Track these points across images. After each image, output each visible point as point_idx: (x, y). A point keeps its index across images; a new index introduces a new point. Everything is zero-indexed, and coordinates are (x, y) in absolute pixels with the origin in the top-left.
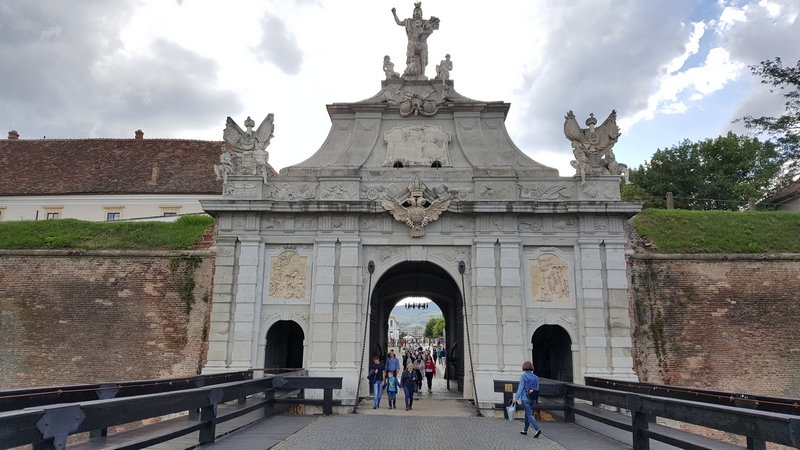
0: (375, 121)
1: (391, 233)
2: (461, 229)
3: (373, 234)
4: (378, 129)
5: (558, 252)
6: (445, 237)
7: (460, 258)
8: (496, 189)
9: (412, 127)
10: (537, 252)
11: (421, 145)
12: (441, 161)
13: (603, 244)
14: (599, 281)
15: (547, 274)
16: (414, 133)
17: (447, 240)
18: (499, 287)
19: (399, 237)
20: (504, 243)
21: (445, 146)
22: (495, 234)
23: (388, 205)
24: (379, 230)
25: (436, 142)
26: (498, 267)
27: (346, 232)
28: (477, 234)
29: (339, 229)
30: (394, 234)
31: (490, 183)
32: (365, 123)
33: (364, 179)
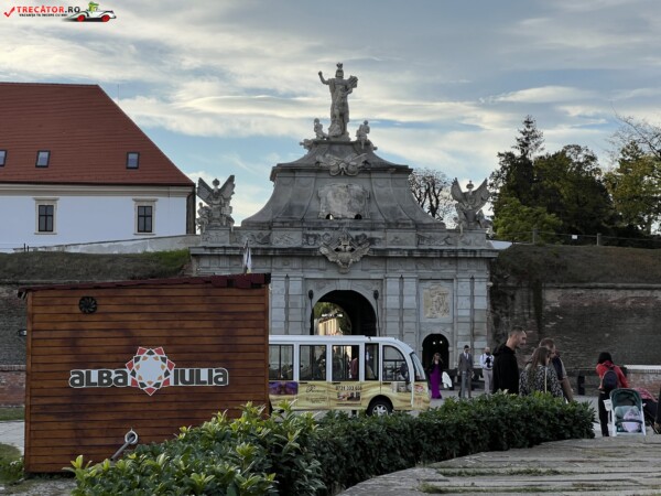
0: (310, 179)
1: (325, 270)
2: (376, 267)
3: (312, 270)
4: (313, 185)
5: (443, 283)
6: (364, 273)
7: (375, 288)
8: (402, 238)
9: (340, 184)
10: (428, 284)
11: (347, 200)
12: (362, 214)
13: (472, 278)
14: (468, 304)
15: (435, 299)
16: (341, 190)
17: (366, 275)
18: (401, 309)
19: (332, 273)
20: (406, 278)
22: (400, 271)
24: (316, 267)
25: (357, 197)
26: (401, 295)
27: (293, 269)
28: (387, 271)
29: (289, 267)
30: (328, 270)
31: (397, 233)
32: (304, 181)
33: (305, 229)
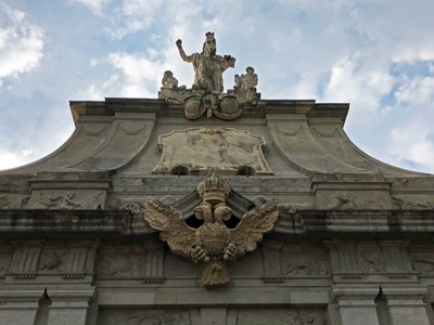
0: (145, 123)
1: (162, 281)
2: (302, 273)
3: (125, 283)
4: (148, 132)
6: (272, 288)
8: (357, 202)
9: (203, 129)
11: (217, 148)
12: (254, 166)
16: (207, 137)
20: (395, 297)
21: (257, 152)
22: (371, 279)
23: (156, 221)
24: (136, 275)
25: (242, 146)
27: (67, 277)
28: (336, 279)
29: (55, 271)
30: (169, 283)
31: (344, 193)
32: (129, 126)
33: (116, 189)
